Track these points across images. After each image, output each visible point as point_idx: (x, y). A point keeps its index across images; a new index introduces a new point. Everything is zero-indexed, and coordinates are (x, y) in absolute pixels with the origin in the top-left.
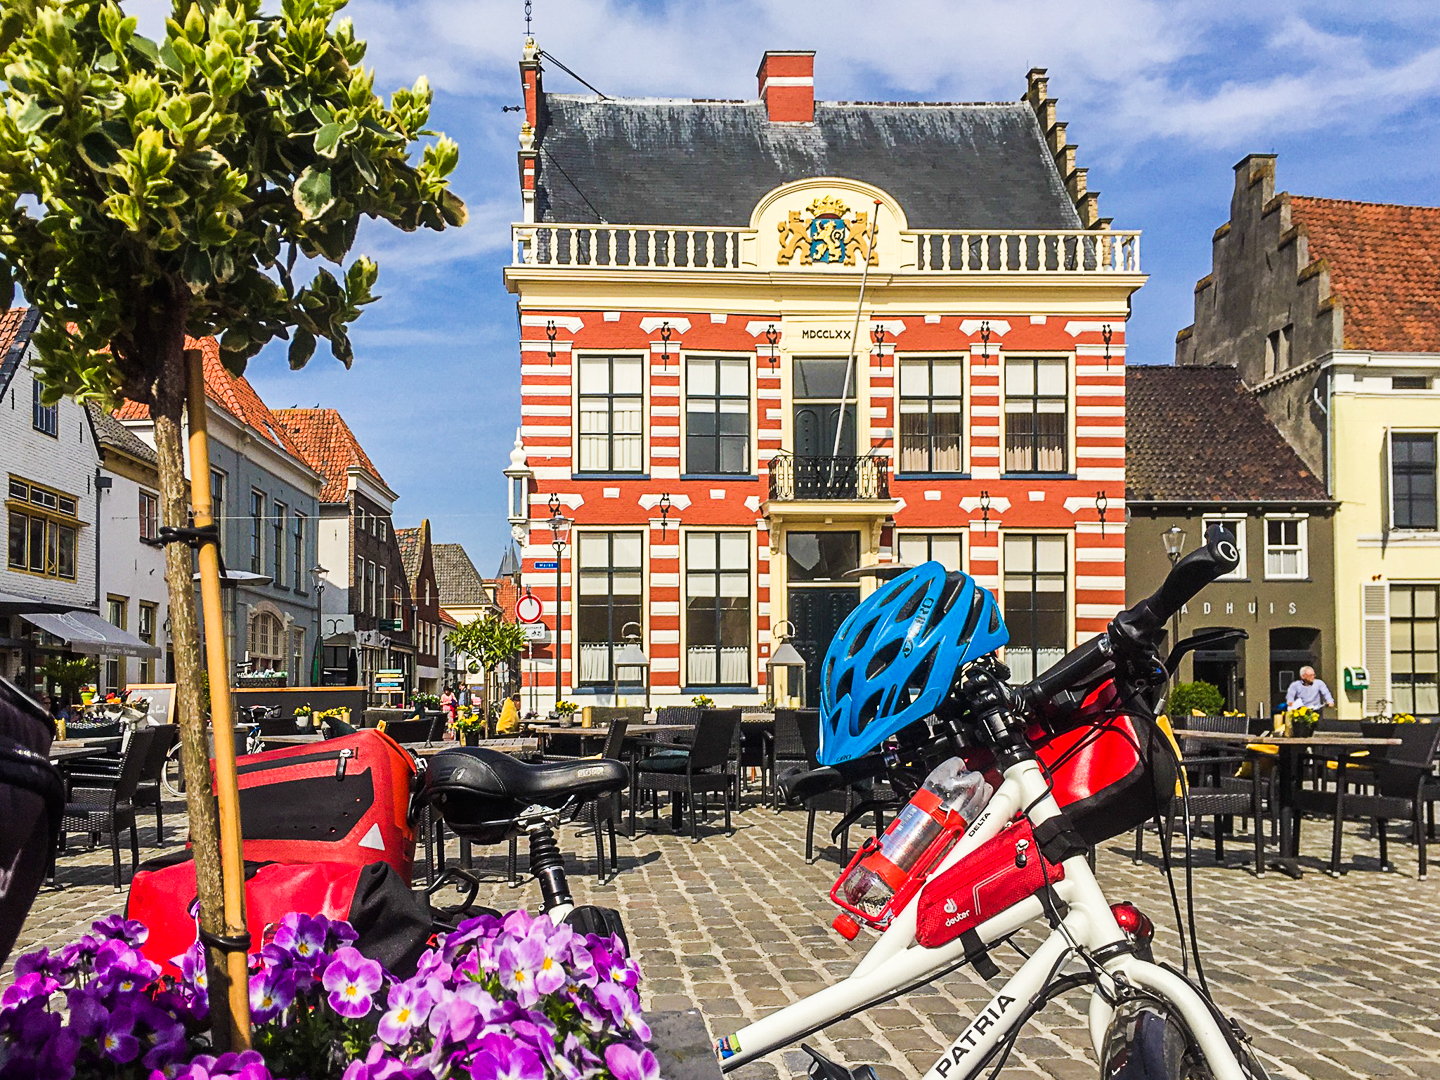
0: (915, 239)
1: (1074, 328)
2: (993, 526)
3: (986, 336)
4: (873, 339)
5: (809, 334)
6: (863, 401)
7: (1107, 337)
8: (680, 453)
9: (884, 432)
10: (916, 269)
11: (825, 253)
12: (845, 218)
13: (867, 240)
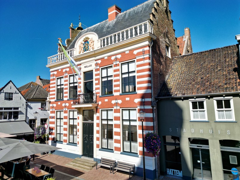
0: (100, 41)
1: (135, 52)
2: (118, 108)
3: (116, 59)
4: (96, 65)
5: (85, 67)
6: (94, 80)
7: (143, 53)
8: (68, 95)
9: (98, 86)
10: (100, 48)
11: (85, 49)
12: (89, 41)
13: (92, 44)
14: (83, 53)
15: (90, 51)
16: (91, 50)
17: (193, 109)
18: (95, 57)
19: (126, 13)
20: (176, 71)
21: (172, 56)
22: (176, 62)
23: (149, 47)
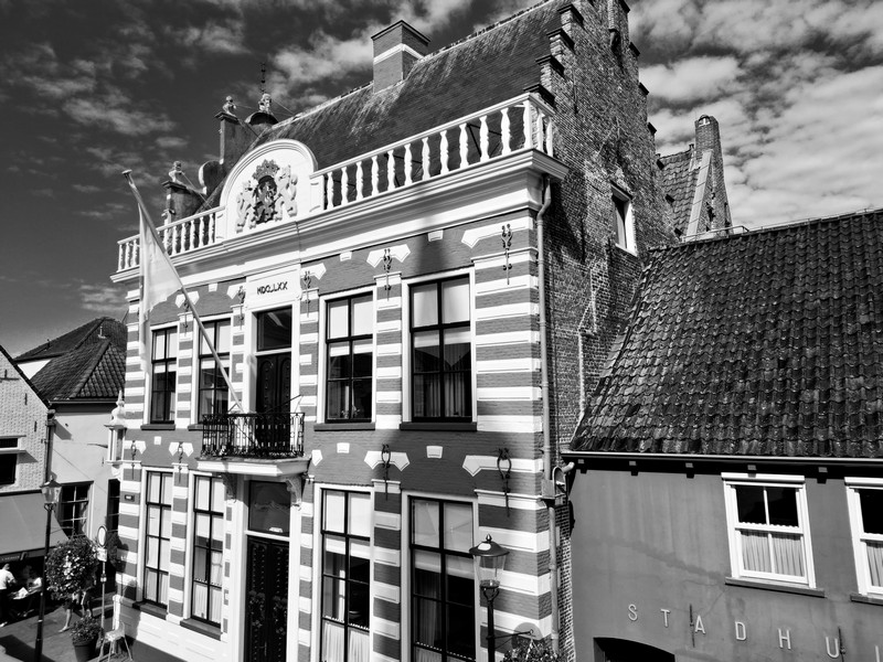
0: (322, 178)
1: (471, 237)
2: (394, 489)
3: (388, 264)
4: (303, 287)
5: (261, 290)
6: (294, 349)
7: (507, 241)
8: (191, 406)
9: (310, 380)
10: (321, 211)
11: (263, 214)
12: (276, 176)
13: (289, 192)
14: (254, 231)
15: (279, 223)
16: (287, 219)
17: (741, 520)
18: (302, 247)
19: (446, 56)
20: (660, 319)
21: (640, 246)
22: (658, 271)
23: (533, 214)
